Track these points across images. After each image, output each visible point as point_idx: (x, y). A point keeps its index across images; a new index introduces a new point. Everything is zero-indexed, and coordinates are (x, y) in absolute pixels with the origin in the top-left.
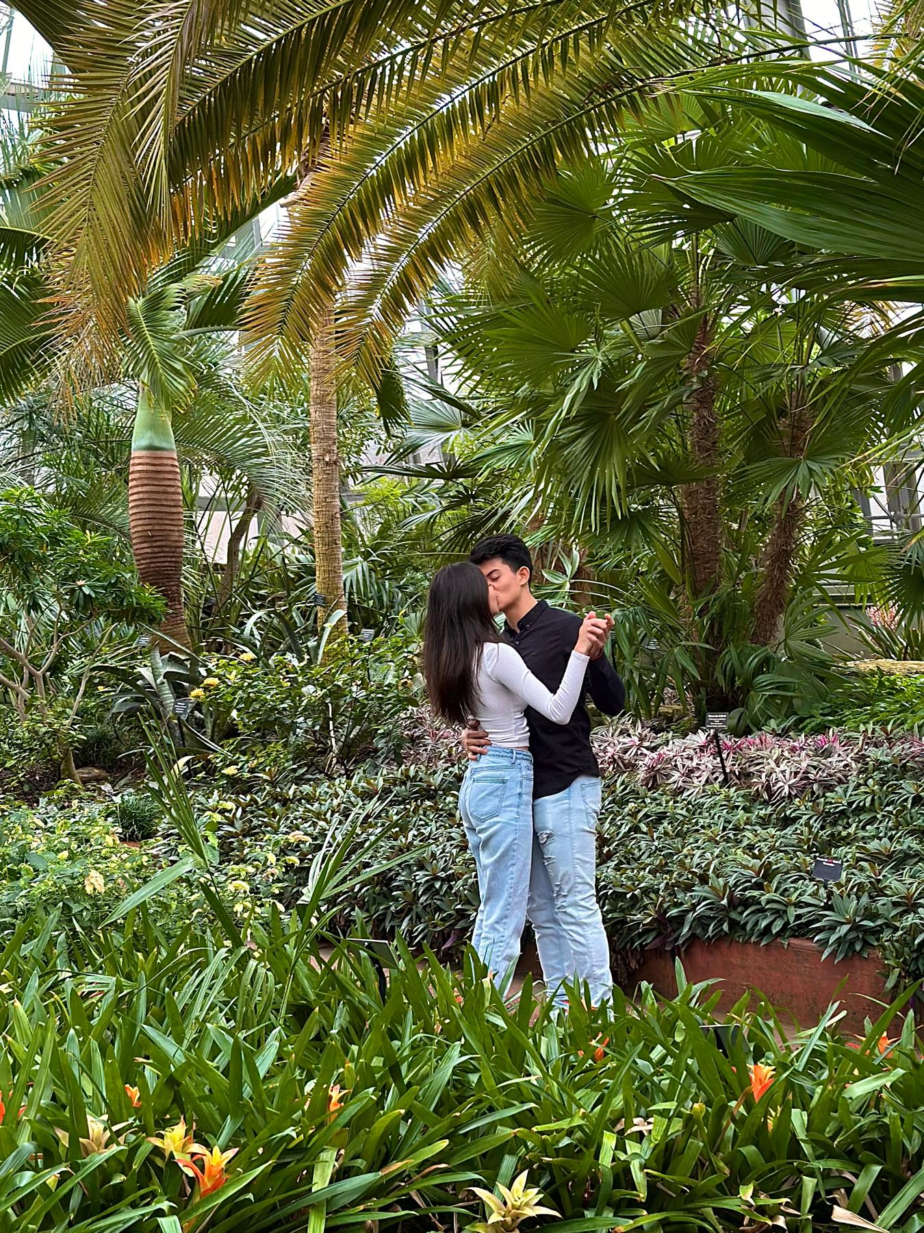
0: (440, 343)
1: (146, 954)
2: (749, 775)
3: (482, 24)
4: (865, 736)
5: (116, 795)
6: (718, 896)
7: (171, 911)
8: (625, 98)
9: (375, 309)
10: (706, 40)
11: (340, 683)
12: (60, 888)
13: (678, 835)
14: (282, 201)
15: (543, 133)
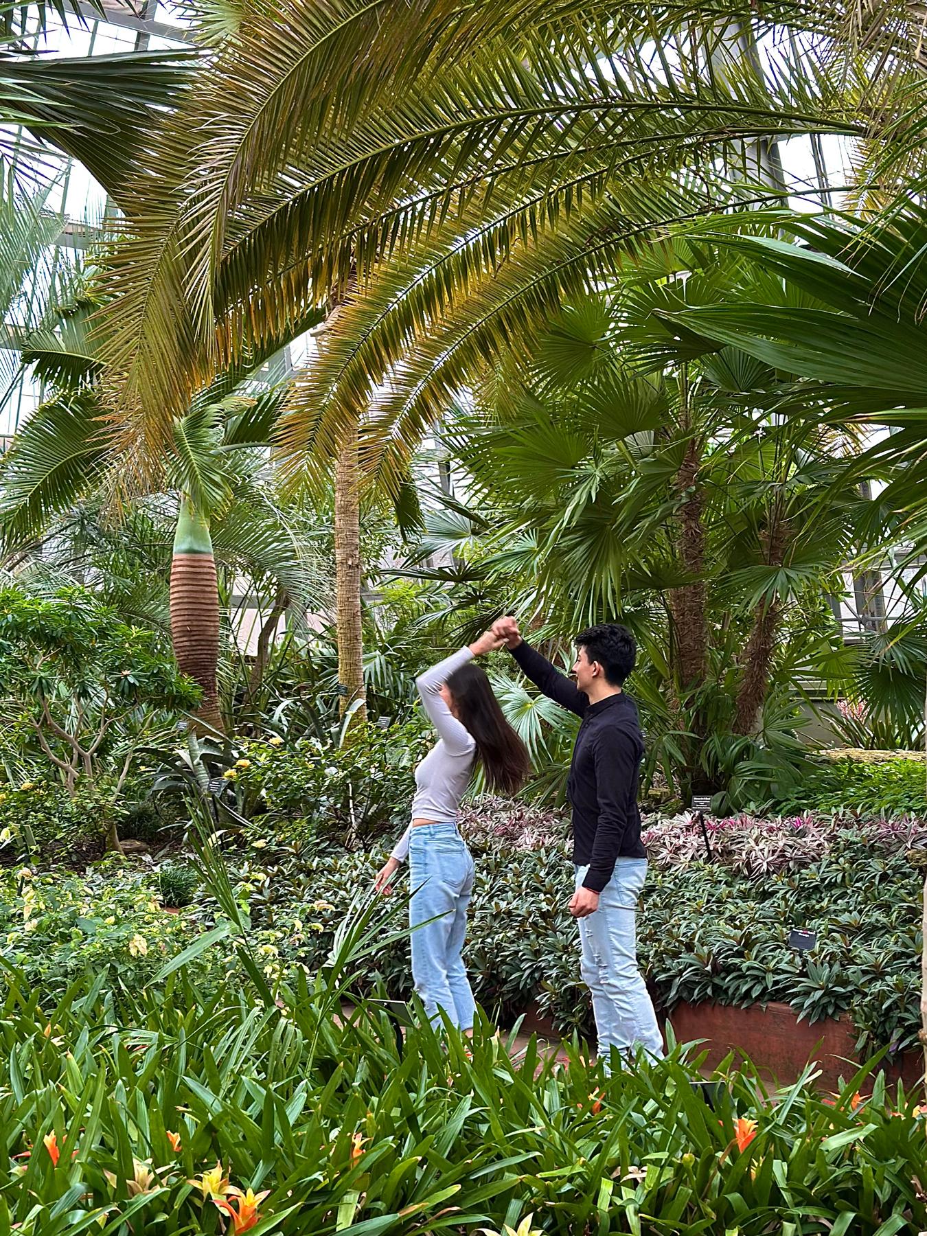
0: (452, 459)
1: (185, 1011)
2: (731, 853)
3: (495, 174)
4: (837, 819)
5: (155, 865)
6: (703, 963)
7: (207, 972)
8: (622, 241)
9: (395, 429)
10: (696, 190)
11: (360, 766)
12: (107, 950)
13: (665, 907)
14: (311, 331)
15: (548, 272)
